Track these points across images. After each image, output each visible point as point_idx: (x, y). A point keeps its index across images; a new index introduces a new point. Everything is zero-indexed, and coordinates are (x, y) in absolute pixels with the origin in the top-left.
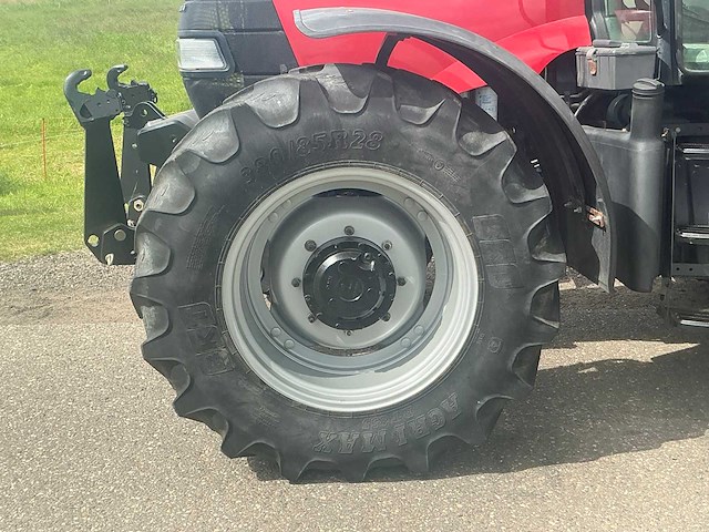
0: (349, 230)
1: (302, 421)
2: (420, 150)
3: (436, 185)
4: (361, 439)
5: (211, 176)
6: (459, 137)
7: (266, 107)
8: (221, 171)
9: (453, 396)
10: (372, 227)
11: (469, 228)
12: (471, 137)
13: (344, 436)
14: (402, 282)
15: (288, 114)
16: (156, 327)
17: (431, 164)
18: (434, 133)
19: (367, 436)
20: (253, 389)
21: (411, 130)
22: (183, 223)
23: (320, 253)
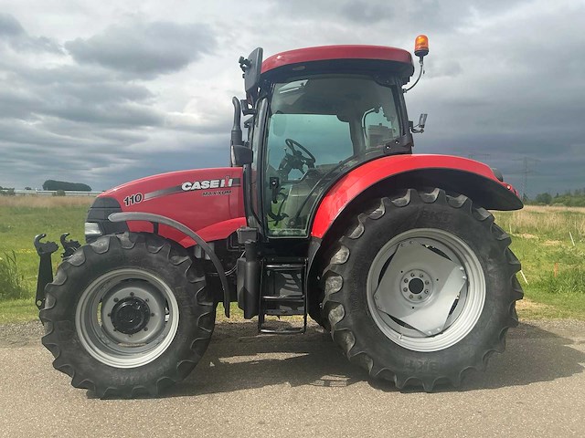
0: (132, 294)
1: (106, 372)
2: (154, 262)
3: (162, 276)
4: (129, 379)
5: (74, 271)
6: (170, 258)
7: (97, 246)
8: (77, 269)
9: (168, 361)
10: (142, 293)
11: (174, 292)
12: (175, 258)
13: (122, 378)
14: (153, 315)
15: (104, 248)
16: (48, 331)
17: (159, 267)
18: (160, 256)
19: (132, 378)
20: (85, 357)
21: (151, 255)
22: (61, 289)
23: (119, 302)
